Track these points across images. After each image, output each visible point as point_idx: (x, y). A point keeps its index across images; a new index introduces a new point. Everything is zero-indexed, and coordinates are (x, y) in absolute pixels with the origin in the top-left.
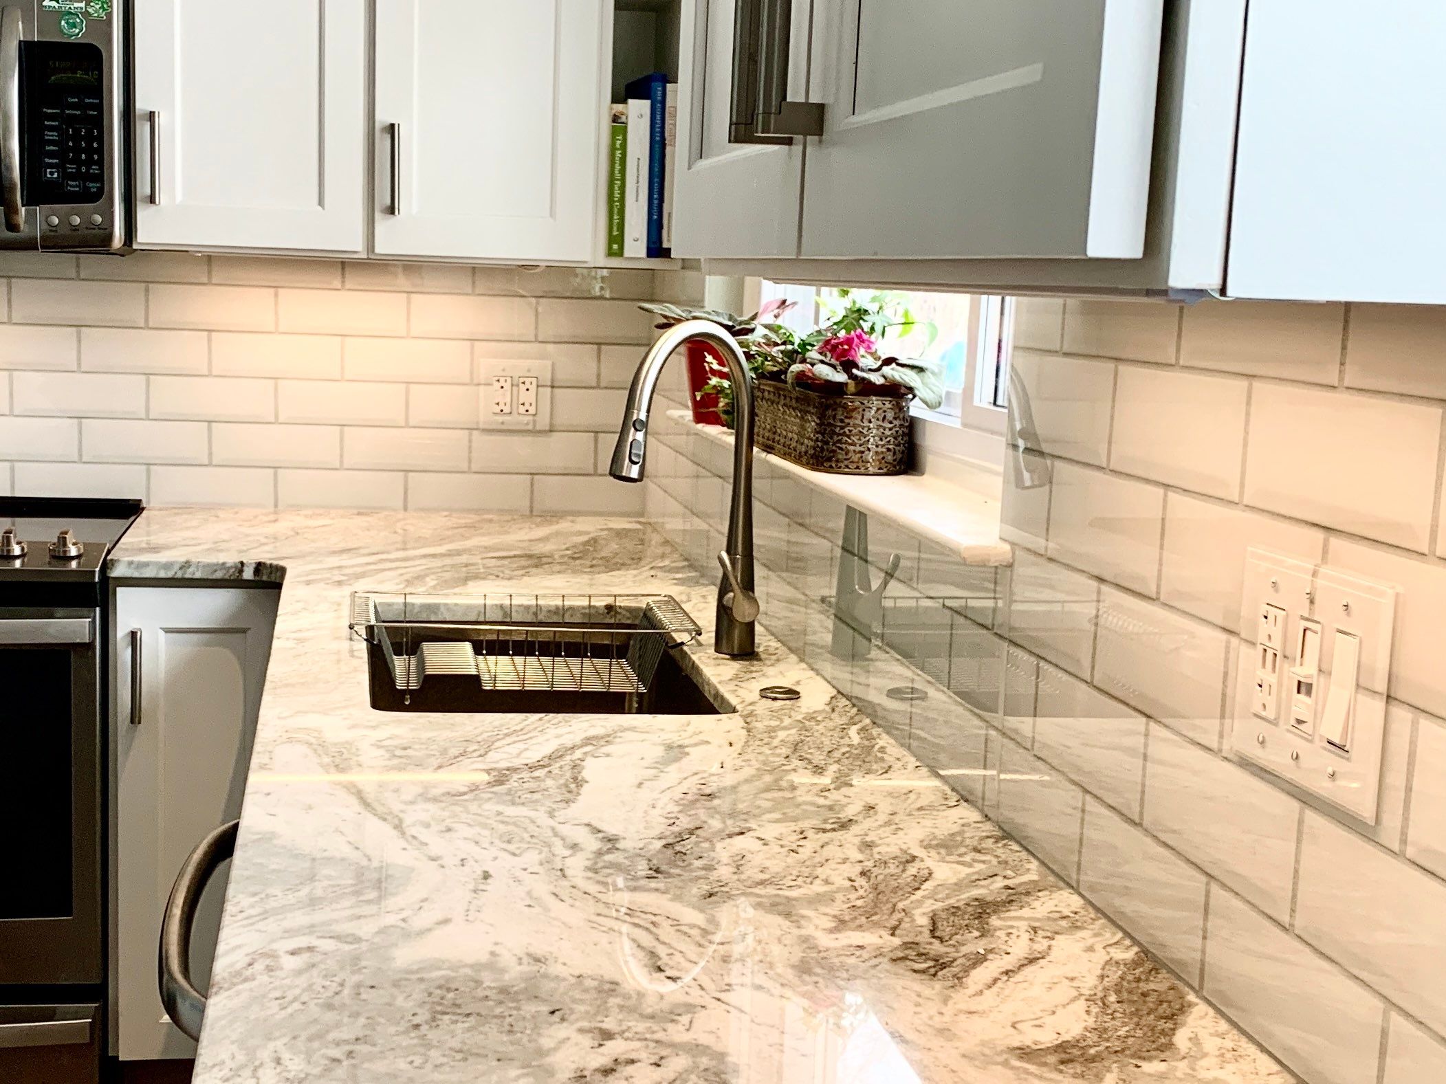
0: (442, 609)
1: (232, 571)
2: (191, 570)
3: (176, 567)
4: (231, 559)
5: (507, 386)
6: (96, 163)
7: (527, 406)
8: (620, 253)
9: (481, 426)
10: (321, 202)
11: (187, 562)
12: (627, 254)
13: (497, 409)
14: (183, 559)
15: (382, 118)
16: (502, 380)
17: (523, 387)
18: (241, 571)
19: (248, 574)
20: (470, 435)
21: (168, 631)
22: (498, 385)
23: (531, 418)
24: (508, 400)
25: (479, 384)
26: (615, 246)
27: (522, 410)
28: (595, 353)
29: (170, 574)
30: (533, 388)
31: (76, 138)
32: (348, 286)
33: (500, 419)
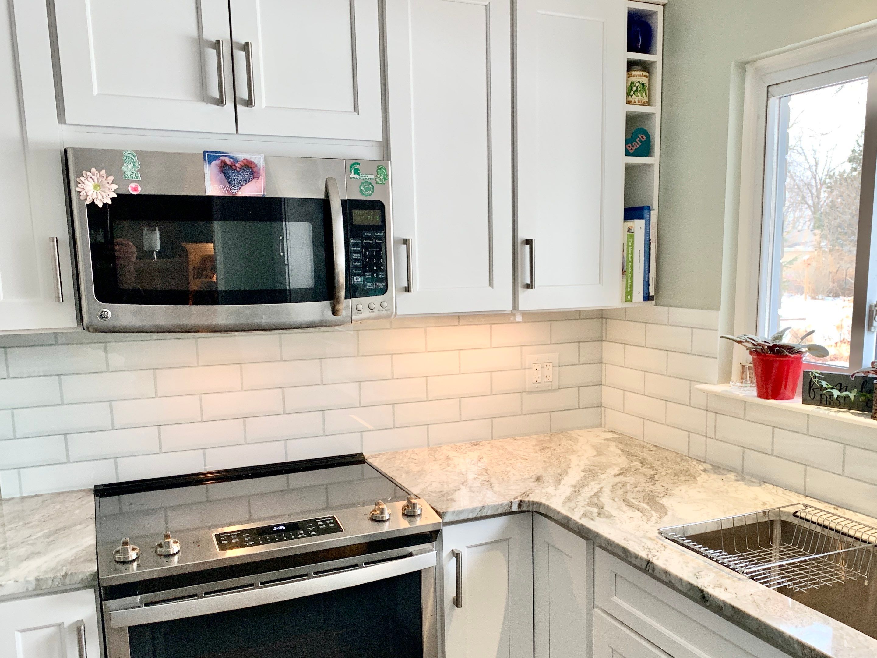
1: (506, 508)
2: (485, 511)
3: (478, 510)
4: (506, 502)
5: (539, 368)
6: (383, 271)
7: (548, 378)
8: (631, 300)
9: (527, 390)
10: (491, 284)
11: (483, 506)
12: (634, 300)
13: (534, 381)
14: (481, 505)
15: (523, 235)
16: (536, 365)
17: (546, 368)
18: (511, 507)
19: (515, 508)
20: (522, 395)
22: (534, 368)
23: (550, 383)
24: (540, 375)
25: (525, 369)
26: (629, 297)
27: (546, 380)
28: (578, 346)
29: (474, 515)
30: (551, 368)
31: (371, 257)
32: (461, 323)
33: (537, 385)
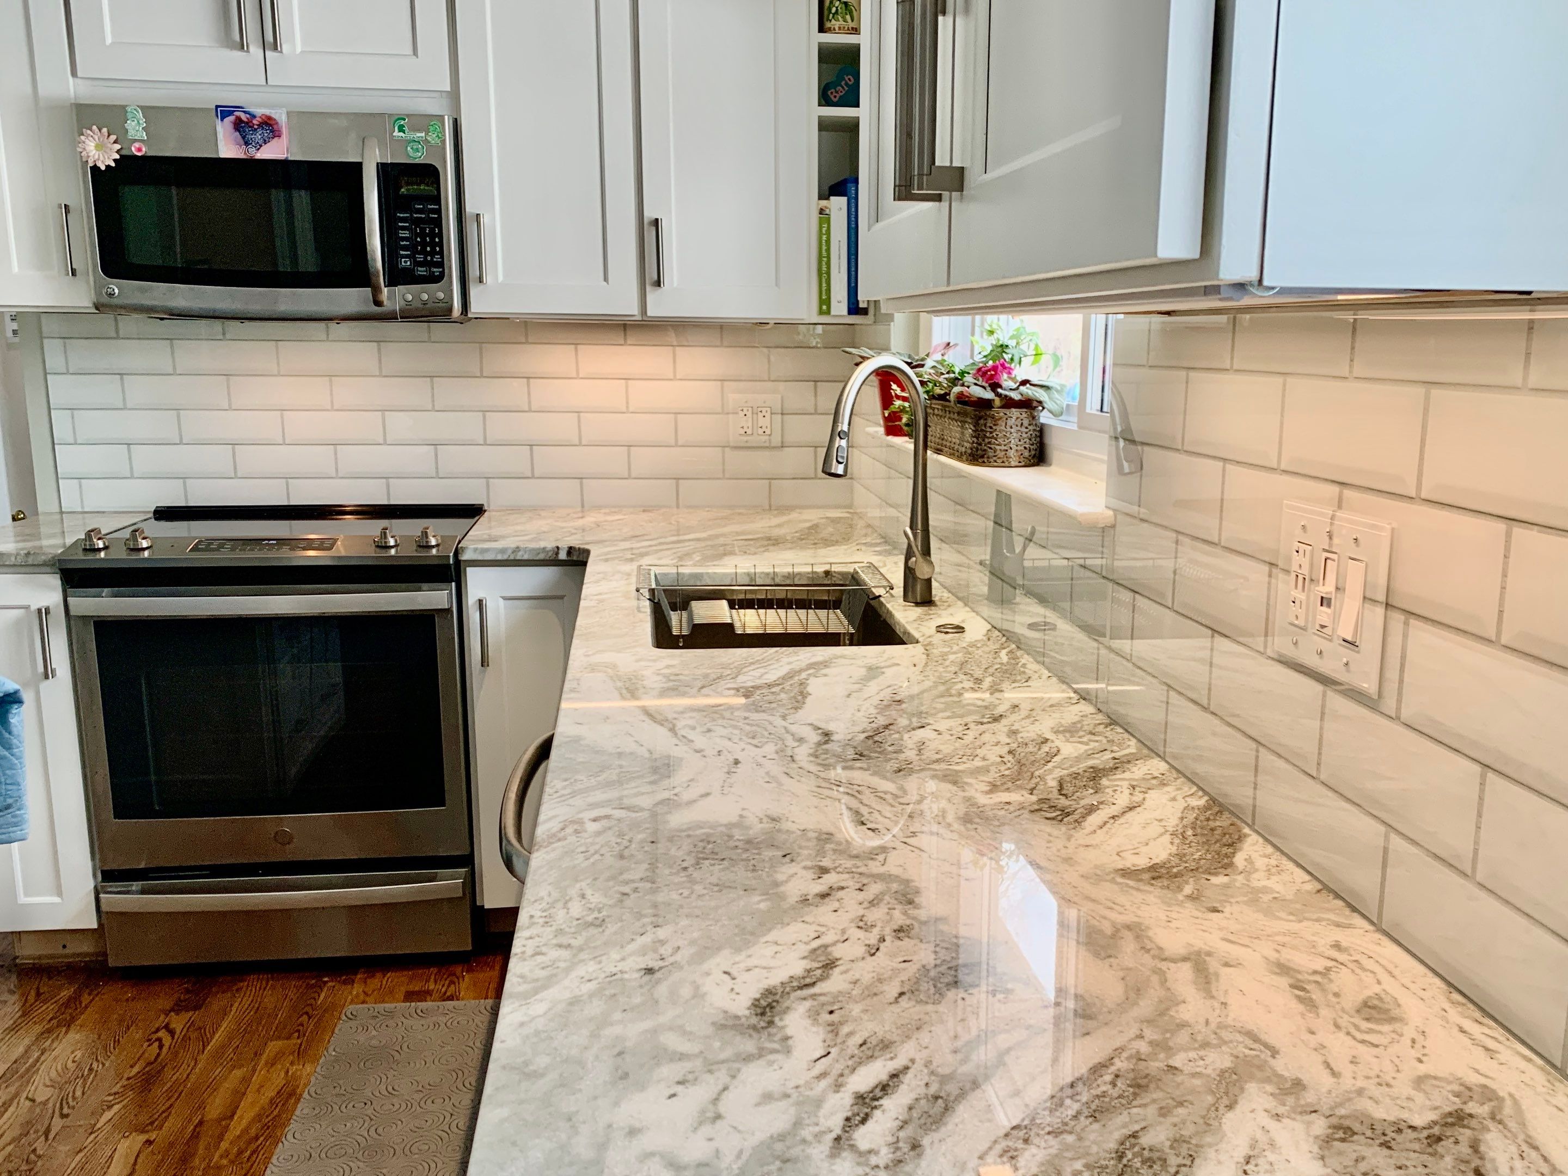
0: (705, 577)
1: (550, 554)
2: (520, 553)
3: (510, 552)
4: (550, 545)
5: (749, 414)
6: (438, 253)
7: (764, 429)
8: (828, 312)
9: (732, 444)
10: (606, 279)
11: (518, 548)
12: (833, 313)
13: (742, 432)
14: (514, 546)
15: (649, 214)
16: (745, 409)
17: (760, 415)
18: (557, 554)
19: (563, 556)
20: (723, 453)
21: (505, 598)
22: (742, 414)
23: (767, 437)
24: (750, 424)
25: (728, 413)
26: (824, 307)
27: (761, 431)
28: (813, 388)
29: (505, 557)
30: (768, 415)
31: (423, 235)
32: (629, 342)
33: (745, 438)
